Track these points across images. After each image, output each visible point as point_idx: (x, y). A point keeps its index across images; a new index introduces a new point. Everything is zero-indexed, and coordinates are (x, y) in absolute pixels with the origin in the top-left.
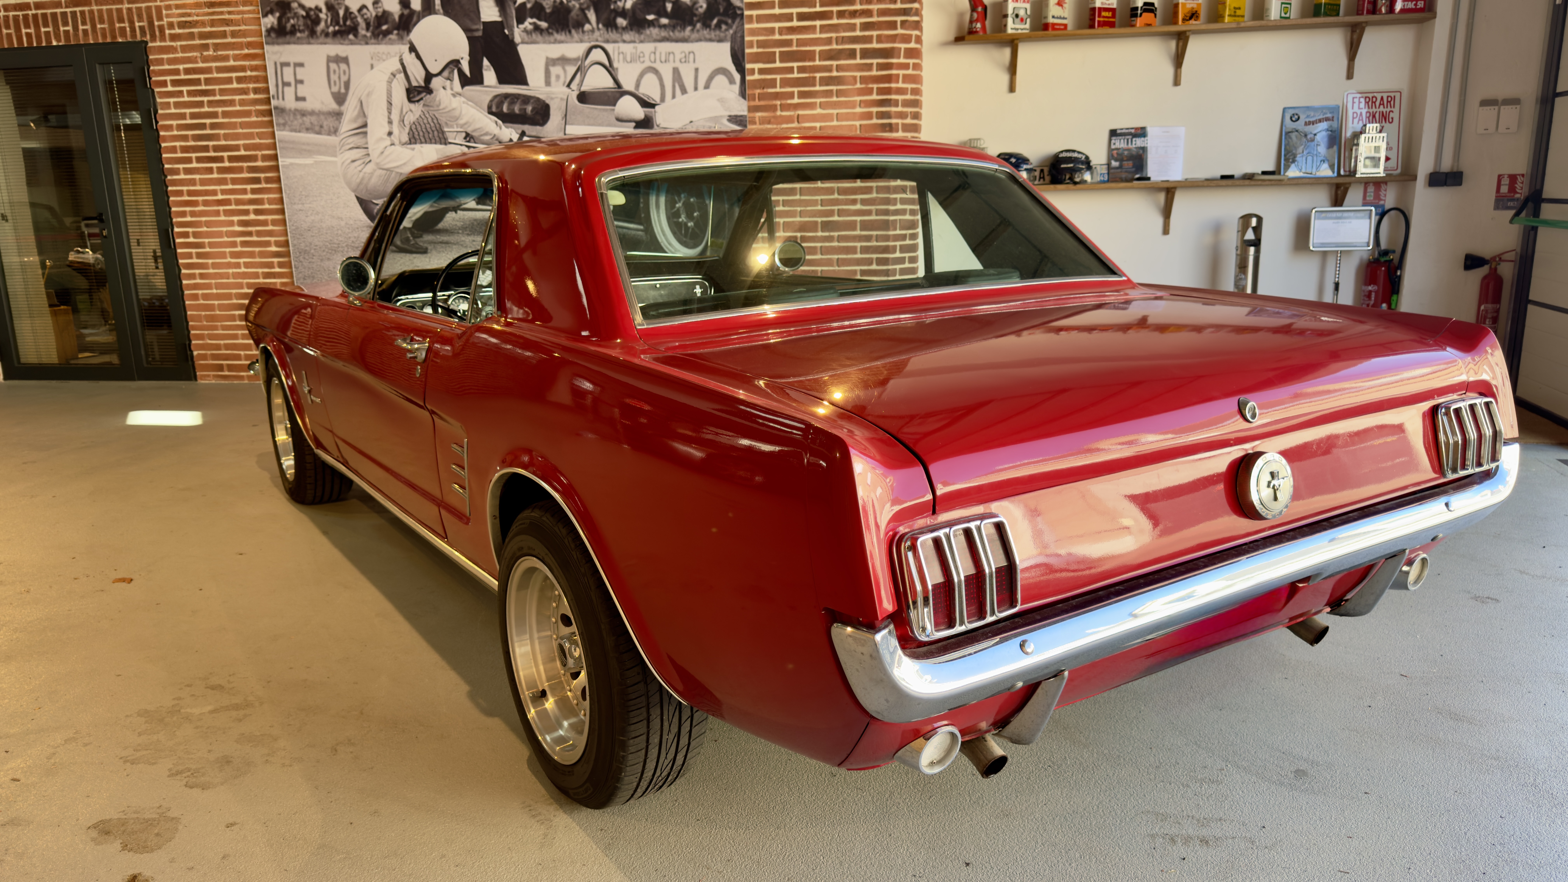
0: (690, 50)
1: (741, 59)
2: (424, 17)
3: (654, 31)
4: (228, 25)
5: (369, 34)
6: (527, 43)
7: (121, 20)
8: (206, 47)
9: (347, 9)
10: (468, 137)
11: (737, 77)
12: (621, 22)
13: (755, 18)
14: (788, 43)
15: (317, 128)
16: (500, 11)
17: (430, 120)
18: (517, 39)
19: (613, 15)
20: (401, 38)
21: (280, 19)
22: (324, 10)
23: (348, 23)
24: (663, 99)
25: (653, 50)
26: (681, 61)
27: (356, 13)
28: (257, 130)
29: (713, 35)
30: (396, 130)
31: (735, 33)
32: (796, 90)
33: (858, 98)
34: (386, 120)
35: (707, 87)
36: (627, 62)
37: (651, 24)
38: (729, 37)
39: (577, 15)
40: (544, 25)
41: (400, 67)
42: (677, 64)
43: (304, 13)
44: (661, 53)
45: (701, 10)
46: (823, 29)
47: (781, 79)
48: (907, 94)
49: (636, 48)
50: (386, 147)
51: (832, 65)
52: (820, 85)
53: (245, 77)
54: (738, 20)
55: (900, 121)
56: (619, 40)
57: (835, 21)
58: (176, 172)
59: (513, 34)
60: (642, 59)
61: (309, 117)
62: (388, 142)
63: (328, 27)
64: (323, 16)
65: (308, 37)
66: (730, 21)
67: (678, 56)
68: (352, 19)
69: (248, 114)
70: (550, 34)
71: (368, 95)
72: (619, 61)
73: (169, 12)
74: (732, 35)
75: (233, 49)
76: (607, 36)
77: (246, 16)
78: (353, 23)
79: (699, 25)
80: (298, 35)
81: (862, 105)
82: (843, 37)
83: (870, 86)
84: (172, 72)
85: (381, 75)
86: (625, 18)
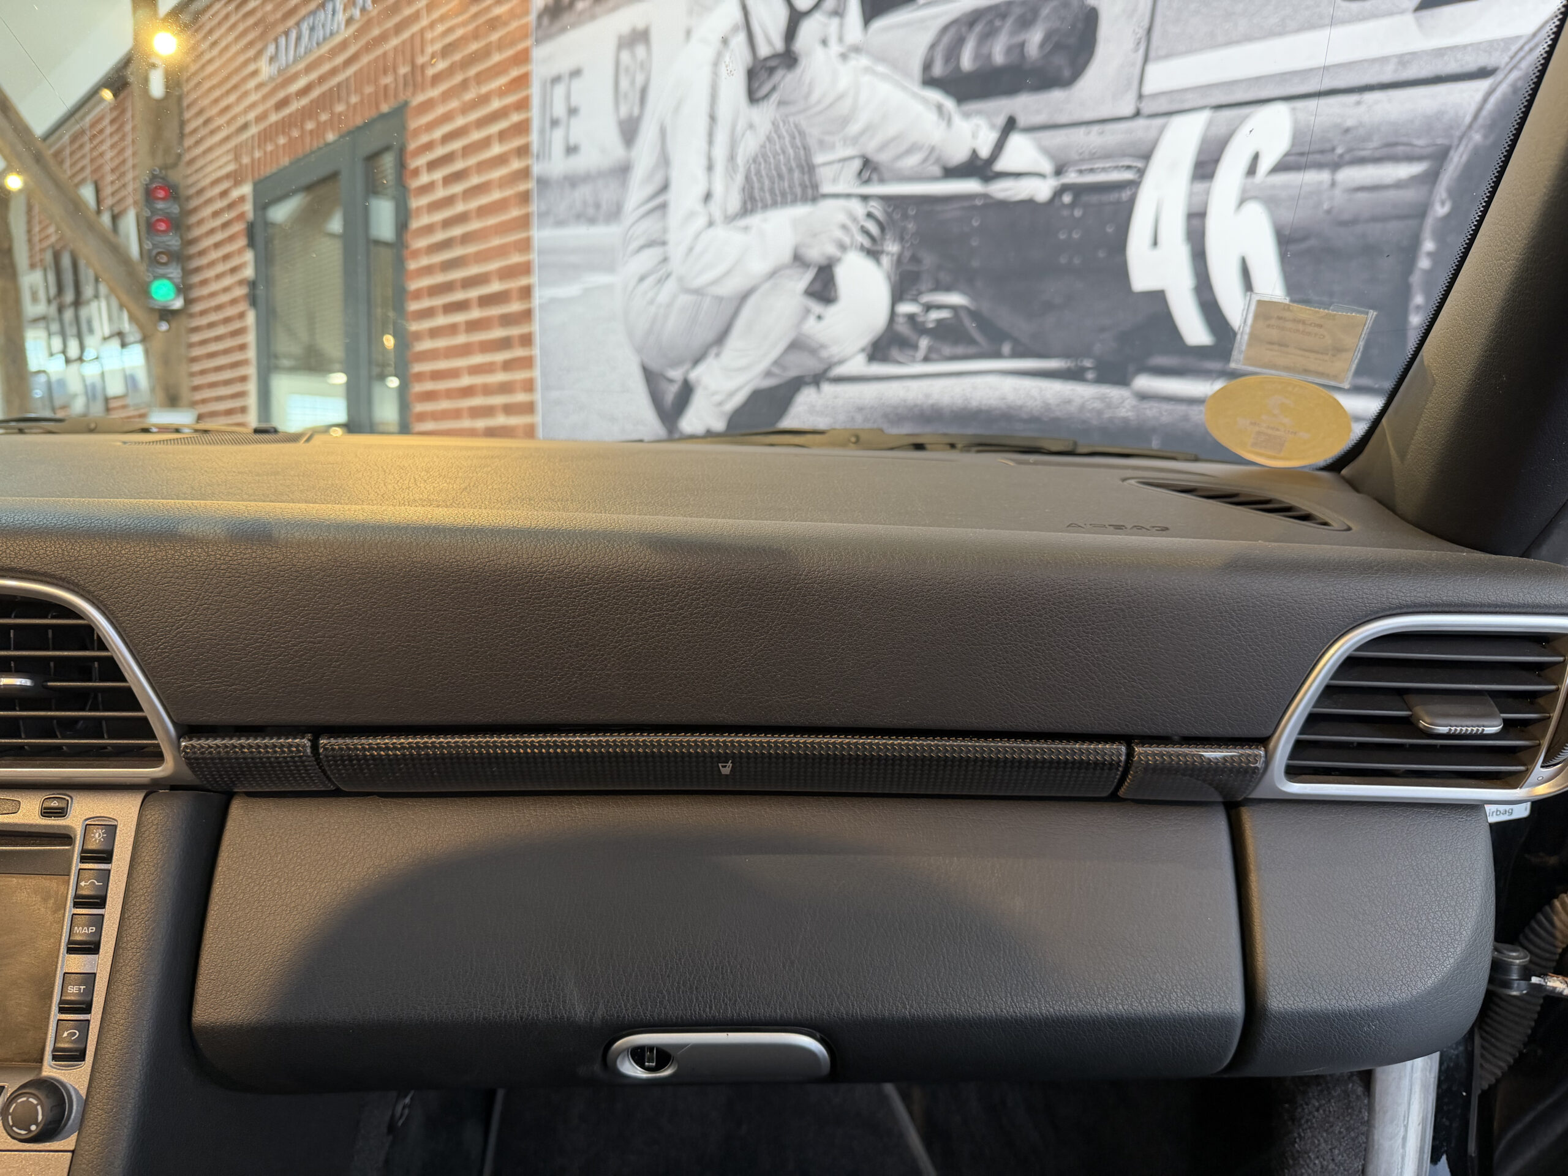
7: (386, 74)
10: (869, 168)
17: (787, 139)
28: (512, 238)
30: (718, 189)
34: (703, 162)
50: (697, 236)
53: (508, 128)
61: (582, 188)
62: (701, 221)
71: (677, 109)
73: (431, 35)
75: (497, 76)
84: (429, 146)
85: (702, 51)
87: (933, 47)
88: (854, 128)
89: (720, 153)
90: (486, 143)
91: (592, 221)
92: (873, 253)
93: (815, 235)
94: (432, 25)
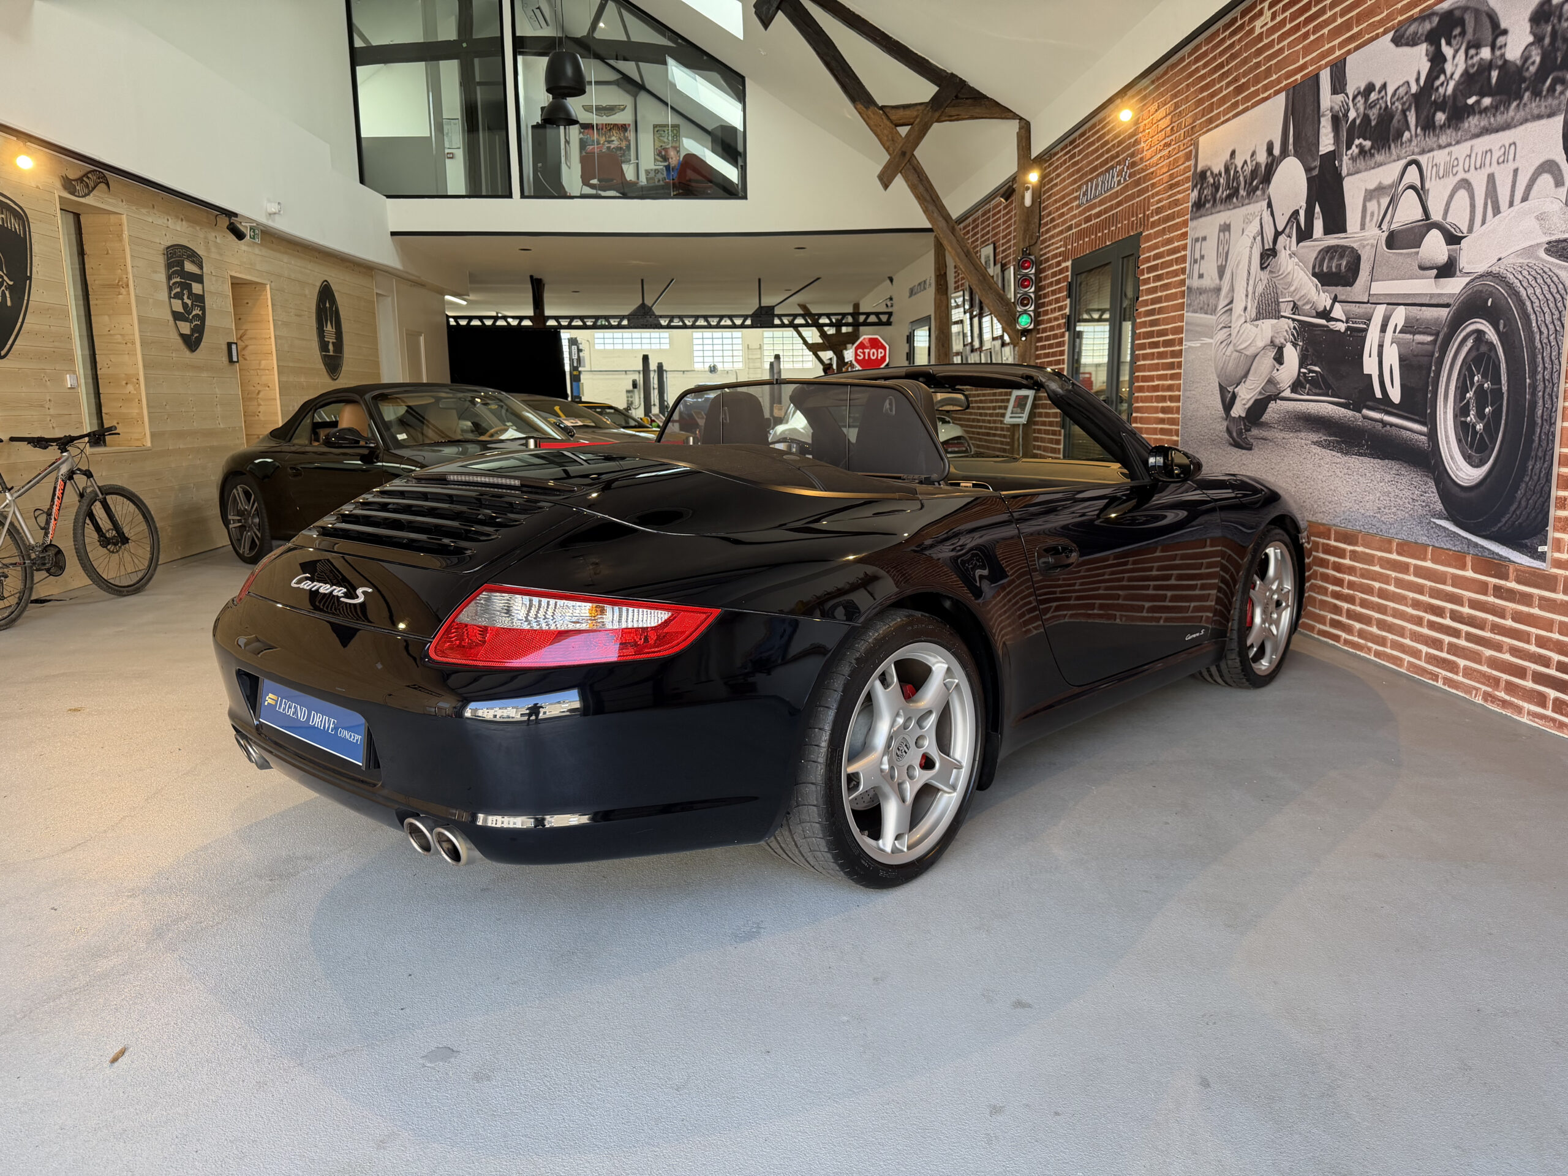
0: (1511, 141)
2: (1280, 162)
4: (1175, 206)
5: (1245, 194)
7: (1133, 217)
9: (1236, 168)
12: (1440, 117)
15: (1206, 307)
16: (1335, 137)
17: (1272, 289)
19: (1433, 111)
20: (1264, 192)
21: (1199, 192)
22: (1223, 174)
23: (1235, 184)
24: (1470, 230)
25: (1469, 152)
26: (1498, 163)
27: (1240, 171)
28: (1177, 313)
30: (1249, 306)
34: (1245, 292)
35: (1525, 199)
36: (1440, 178)
37: (1471, 110)
38: (1563, 107)
40: (1368, 144)
41: (1259, 227)
42: (1495, 169)
43: (1211, 180)
44: (1477, 155)
45: (1533, 69)
49: (1450, 154)
50: (1241, 326)
53: (1177, 258)
56: (1435, 146)
59: (1341, 166)
60: (1455, 170)
61: (1203, 295)
62: (1243, 320)
63: (1223, 193)
64: (1222, 180)
66: (1567, 77)
67: (1497, 154)
68: (1237, 179)
69: (1174, 296)
70: (1372, 155)
71: (1237, 265)
72: (1431, 178)
73: (1152, 201)
74: (1567, 101)
75: (1175, 230)
76: (1423, 144)
78: (1237, 183)
79: (1527, 95)
80: (1207, 206)
84: (1148, 260)
85: (1247, 241)
86: (1444, 112)
87: (1316, 259)
88: (1292, 289)
89: (1250, 289)
90: (1170, 264)
91: (1206, 313)
92: (1295, 345)
93: (1278, 333)
94: (1153, 196)
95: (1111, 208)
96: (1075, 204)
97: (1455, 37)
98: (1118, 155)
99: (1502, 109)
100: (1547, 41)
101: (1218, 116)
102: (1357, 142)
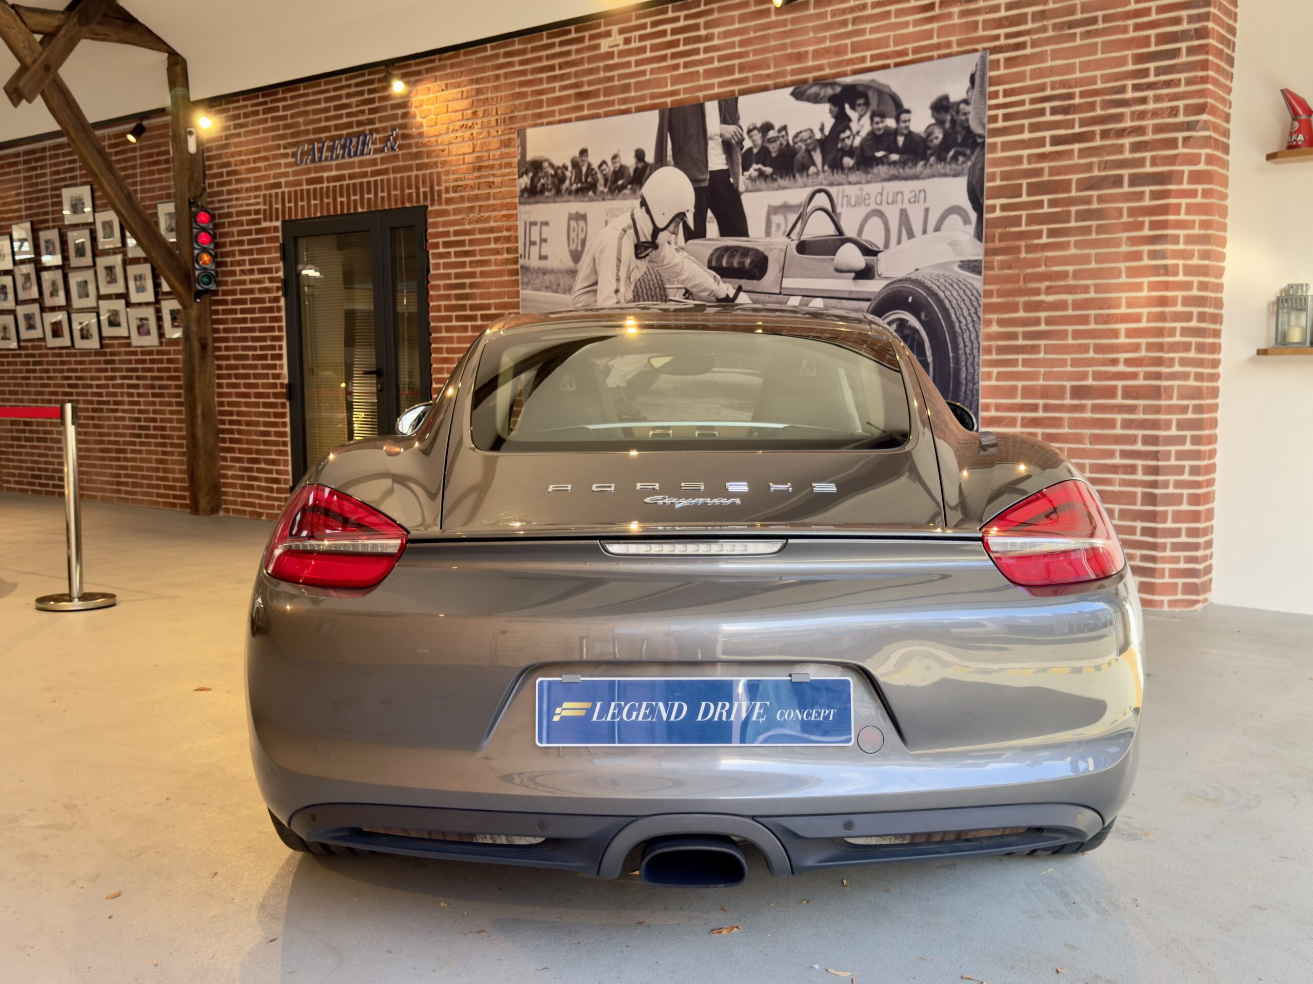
0: (921, 188)
1: (979, 195)
2: (656, 169)
3: (882, 170)
4: (490, 187)
5: (606, 190)
6: (751, 191)
7: (410, 187)
8: (471, 209)
9: (589, 165)
10: (688, 293)
11: (973, 215)
12: (848, 161)
13: (999, 146)
14: (1038, 172)
15: (555, 287)
16: (727, 159)
17: (653, 276)
18: (742, 188)
19: (840, 155)
20: (634, 192)
21: (532, 179)
22: (570, 168)
23: (589, 179)
24: (887, 246)
25: (880, 190)
26: (910, 202)
27: (597, 169)
28: (506, 289)
29: (948, 168)
30: (622, 289)
31: (974, 165)
32: (1045, 228)
33: (1125, 235)
34: (615, 277)
35: (937, 229)
36: (851, 207)
37: (880, 161)
38: (966, 171)
39: (803, 158)
40: (768, 170)
41: (631, 222)
42: (906, 205)
43: (552, 172)
44: (888, 194)
45: (936, 142)
46: (1083, 153)
47: (1027, 215)
48: (1193, 228)
49: (861, 190)
51: (1091, 197)
52: (1077, 221)
53: (500, 237)
54: (978, 150)
55: (1181, 262)
56: (844, 181)
57: (1098, 143)
58: (438, 330)
59: (737, 183)
60: (867, 202)
61: (549, 275)
62: (614, 299)
63: (571, 185)
64: (568, 174)
65: (554, 196)
66: (968, 152)
67: (907, 195)
68: (593, 175)
69: (499, 273)
70: (774, 180)
71: (601, 252)
72: (842, 205)
73: (447, 177)
74: (970, 168)
75: (494, 210)
76: (832, 178)
77: (507, 178)
78: (593, 179)
79: (932, 159)
80: (547, 194)
81: (1129, 243)
82: (1106, 162)
83: (1141, 219)
84: (444, 234)
85: (612, 232)
86: (852, 157)
87: (712, 254)
88: (682, 278)
89: (622, 275)
95: (365, 175)
96: (283, 161)
97: (859, 105)
98: (371, 122)
99: (910, 164)
100: (947, 125)
101: (552, 113)
102: (755, 166)
